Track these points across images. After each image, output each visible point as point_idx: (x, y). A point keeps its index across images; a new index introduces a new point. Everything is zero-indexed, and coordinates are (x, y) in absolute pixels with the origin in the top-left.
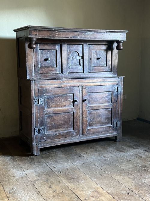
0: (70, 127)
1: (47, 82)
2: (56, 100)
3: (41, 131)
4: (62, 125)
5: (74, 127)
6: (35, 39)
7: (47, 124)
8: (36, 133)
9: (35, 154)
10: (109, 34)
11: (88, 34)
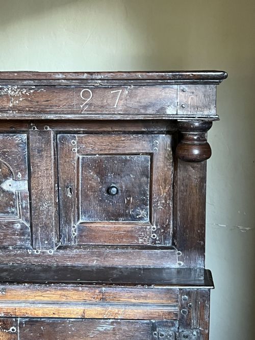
10: (121, 91)
11: (7, 95)
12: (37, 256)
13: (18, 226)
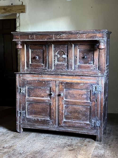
0: (47, 116)
1: (28, 76)
2: (36, 91)
3: (23, 114)
4: (41, 113)
5: (51, 116)
6: (20, 42)
7: (29, 109)
8: (19, 115)
9: (18, 131)
10: (85, 34)
11: (63, 36)
12: (69, 71)
13: (65, 65)
